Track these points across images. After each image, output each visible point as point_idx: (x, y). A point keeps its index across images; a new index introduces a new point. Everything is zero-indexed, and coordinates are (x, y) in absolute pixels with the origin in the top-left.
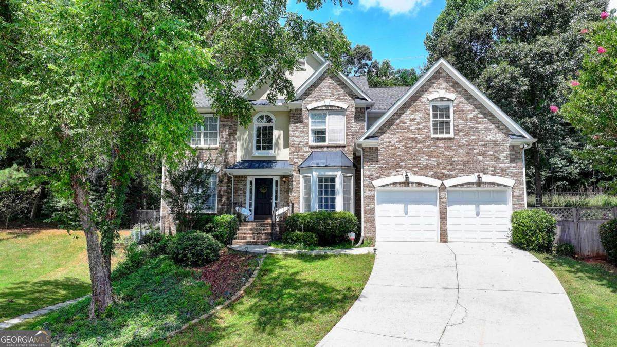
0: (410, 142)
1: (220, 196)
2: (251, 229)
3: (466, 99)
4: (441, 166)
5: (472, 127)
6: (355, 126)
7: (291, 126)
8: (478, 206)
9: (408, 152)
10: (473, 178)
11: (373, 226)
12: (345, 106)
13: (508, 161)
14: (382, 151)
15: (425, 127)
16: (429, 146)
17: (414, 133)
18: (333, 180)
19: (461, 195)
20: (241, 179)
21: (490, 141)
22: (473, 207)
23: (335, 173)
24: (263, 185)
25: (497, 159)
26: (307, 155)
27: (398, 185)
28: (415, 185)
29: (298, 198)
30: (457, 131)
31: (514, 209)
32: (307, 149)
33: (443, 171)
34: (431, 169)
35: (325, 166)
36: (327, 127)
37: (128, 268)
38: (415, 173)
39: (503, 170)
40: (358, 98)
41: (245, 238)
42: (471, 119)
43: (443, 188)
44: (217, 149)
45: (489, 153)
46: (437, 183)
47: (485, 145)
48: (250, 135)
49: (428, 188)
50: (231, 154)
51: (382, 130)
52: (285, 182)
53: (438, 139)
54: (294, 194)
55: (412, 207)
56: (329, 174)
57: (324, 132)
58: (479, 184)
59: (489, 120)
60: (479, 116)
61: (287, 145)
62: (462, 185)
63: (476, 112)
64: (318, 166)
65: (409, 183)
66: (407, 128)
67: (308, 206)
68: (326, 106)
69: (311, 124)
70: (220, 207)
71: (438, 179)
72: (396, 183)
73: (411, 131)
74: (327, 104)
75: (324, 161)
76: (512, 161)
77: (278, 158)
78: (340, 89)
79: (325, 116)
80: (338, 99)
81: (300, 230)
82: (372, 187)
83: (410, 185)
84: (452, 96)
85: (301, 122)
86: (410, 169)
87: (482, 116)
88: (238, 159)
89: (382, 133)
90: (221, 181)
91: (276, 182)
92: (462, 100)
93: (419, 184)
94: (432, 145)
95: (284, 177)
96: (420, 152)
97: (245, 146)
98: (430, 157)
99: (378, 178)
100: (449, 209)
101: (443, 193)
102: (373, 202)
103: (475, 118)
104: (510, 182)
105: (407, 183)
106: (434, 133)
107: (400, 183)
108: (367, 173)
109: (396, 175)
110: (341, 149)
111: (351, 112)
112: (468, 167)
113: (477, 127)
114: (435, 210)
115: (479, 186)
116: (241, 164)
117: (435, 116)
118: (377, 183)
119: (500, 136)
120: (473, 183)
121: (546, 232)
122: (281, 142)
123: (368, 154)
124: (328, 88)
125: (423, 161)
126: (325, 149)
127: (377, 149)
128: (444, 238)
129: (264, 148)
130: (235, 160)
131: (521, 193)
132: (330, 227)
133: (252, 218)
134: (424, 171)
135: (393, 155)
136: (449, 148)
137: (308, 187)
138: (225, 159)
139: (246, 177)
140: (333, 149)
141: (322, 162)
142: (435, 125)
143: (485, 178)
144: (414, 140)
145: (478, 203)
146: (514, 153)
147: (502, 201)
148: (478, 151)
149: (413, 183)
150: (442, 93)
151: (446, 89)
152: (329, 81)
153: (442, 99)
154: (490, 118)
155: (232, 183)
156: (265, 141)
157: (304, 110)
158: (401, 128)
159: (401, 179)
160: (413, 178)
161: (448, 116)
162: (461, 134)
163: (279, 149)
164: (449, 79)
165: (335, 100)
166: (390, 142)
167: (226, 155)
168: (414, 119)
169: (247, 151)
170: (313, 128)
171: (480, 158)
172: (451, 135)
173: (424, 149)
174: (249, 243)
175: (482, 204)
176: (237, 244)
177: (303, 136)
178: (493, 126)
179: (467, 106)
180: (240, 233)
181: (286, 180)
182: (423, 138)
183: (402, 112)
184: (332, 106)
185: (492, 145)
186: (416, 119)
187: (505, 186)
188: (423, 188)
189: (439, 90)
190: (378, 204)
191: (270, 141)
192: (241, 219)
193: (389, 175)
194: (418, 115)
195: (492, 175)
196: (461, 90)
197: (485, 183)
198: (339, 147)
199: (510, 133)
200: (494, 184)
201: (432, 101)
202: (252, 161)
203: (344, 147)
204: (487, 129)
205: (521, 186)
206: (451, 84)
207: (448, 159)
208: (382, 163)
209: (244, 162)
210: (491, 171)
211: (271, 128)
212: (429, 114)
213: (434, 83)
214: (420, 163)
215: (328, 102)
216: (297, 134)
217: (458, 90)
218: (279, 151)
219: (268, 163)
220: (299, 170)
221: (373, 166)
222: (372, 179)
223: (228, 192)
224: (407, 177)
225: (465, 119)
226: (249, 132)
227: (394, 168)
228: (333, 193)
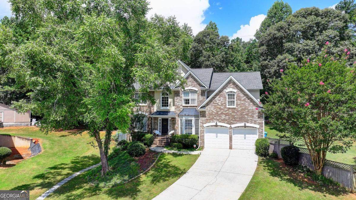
0: (218, 109)
1: (148, 125)
2: (159, 140)
3: (241, 92)
4: (230, 119)
5: (243, 104)
6: (201, 98)
7: (175, 98)
8: (245, 135)
9: (217, 113)
10: (243, 124)
11: (203, 142)
12: (197, 90)
13: (257, 118)
14: (207, 113)
15: (224, 103)
16: (226, 111)
17: (220, 106)
18: (191, 121)
19: (238, 130)
20: (156, 119)
21: (250, 109)
22: (243, 136)
23: (192, 118)
24: (165, 121)
25: (253, 117)
26: (182, 110)
27: (213, 126)
28: (220, 126)
29: (178, 127)
30: (237, 105)
31: (259, 137)
32: (181, 107)
33: (231, 121)
34: (226, 120)
35: (188, 115)
36: (190, 98)
37: (114, 155)
38: (220, 122)
39: (255, 121)
40: (202, 86)
41: (156, 144)
42: (243, 100)
43: (231, 128)
44: (146, 106)
45: (250, 114)
46: (228, 126)
47: (248, 111)
48: (160, 101)
49: (225, 128)
50: (152, 108)
51: (207, 104)
52: (173, 120)
53: (229, 108)
54: (176, 125)
55: (219, 135)
56: (190, 118)
57: (189, 100)
58: (245, 126)
59: (250, 101)
60: (246, 99)
61: (174, 105)
62: (238, 127)
63: (245, 97)
64: (185, 115)
65: (217, 126)
66: (217, 103)
67: (182, 131)
68: (189, 89)
69: (183, 97)
70: (148, 129)
71: (229, 124)
72: (212, 126)
73: (219, 105)
74: (190, 89)
75: (188, 113)
76: (259, 118)
77: (171, 111)
78: (195, 82)
79: (188, 93)
80: (194, 86)
81: (176, 142)
82: (203, 127)
83: (218, 126)
84: (235, 91)
85: (179, 96)
86: (218, 120)
87: (247, 99)
88: (155, 111)
89: (207, 105)
90: (148, 119)
91: (170, 120)
92: (240, 92)
93: (222, 126)
94: (227, 110)
95: (173, 118)
96: (222, 113)
97: (158, 105)
98: (226, 115)
99: (205, 123)
100: (233, 136)
101: (231, 130)
102: (203, 133)
103: (244, 100)
104: (258, 126)
105: (216, 126)
106: (228, 105)
107: (214, 126)
108: (201, 121)
109: (212, 122)
110: (195, 107)
111: (199, 92)
112: (241, 120)
113: (245, 104)
114: (227, 136)
115: (245, 128)
116: (156, 113)
117: (229, 98)
118: (205, 125)
119: (254, 107)
120: (243, 126)
121: (264, 149)
122: (172, 104)
123: (202, 114)
124: (190, 82)
125: (223, 117)
126: (189, 107)
127: (205, 112)
128: (231, 148)
129: (165, 106)
130: (154, 111)
131: (262, 131)
132: (187, 142)
133: (160, 134)
134: (223, 121)
135: (212, 114)
136: (234, 112)
137: (181, 123)
138: (150, 110)
139: (158, 118)
140: (192, 107)
141: (187, 113)
142: (229, 102)
143: (247, 125)
144: (220, 108)
145: (245, 134)
146: (260, 114)
147: (255, 134)
148: (245, 113)
149: (219, 126)
150: (231, 90)
151: (233, 88)
152: (190, 79)
153: (231, 92)
154: (251, 100)
155: (152, 120)
156: (165, 103)
157: (180, 91)
158: (215, 103)
159: (214, 124)
160: (219, 124)
161: (234, 98)
162: (239, 106)
163: (171, 107)
164: (234, 83)
165: (193, 87)
166: (210, 109)
167: (150, 109)
168: (220, 100)
169: (158, 107)
170: (185, 98)
171: (246, 116)
172: (235, 107)
173: (224, 112)
174: (158, 146)
175: (247, 134)
176: (153, 147)
177: (180, 101)
178: (251, 103)
179: (242, 95)
180: (154, 142)
181: (174, 119)
182: (224, 108)
183: (215, 97)
184: (192, 90)
185: (251, 111)
186: (221, 100)
187: (255, 128)
188: (223, 127)
189: (230, 88)
190: (206, 133)
191: (168, 103)
192: (156, 136)
193: (209, 122)
194: (222, 98)
195: (250, 123)
196: (239, 88)
197: (248, 126)
198: (194, 106)
199: (258, 106)
200: (251, 127)
201: (228, 92)
202: (160, 112)
203: (196, 106)
204: (249, 105)
205: (262, 128)
206: (235, 86)
207: (233, 116)
208: (207, 118)
209: (157, 111)
210: (250, 121)
211: (168, 98)
212: (226, 98)
213: (228, 85)
214: (222, 118)
215: (190, 88)
216: (177, 101)
217: (238, 88)
218: (171, 108)
219: (166, 112)
220: (178, 116)
221: (204, 119)
222: (203, 124)
223: (151, 123)
224: (216, 123)
225: (240, 100)
226: (159, 99)
227: (212, 119)
228: (191, 126)
